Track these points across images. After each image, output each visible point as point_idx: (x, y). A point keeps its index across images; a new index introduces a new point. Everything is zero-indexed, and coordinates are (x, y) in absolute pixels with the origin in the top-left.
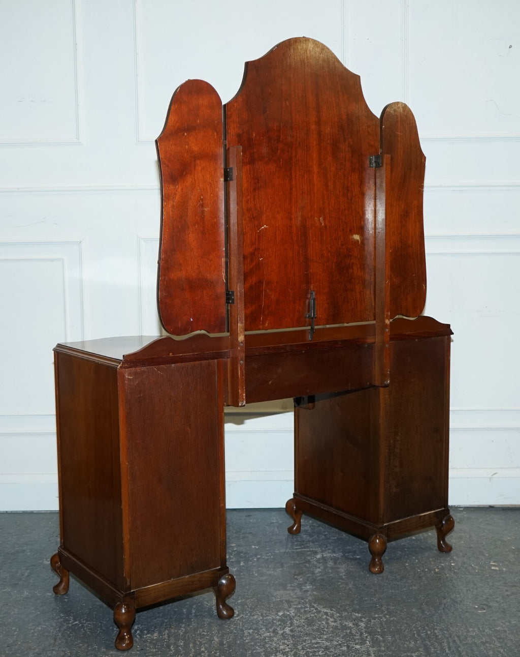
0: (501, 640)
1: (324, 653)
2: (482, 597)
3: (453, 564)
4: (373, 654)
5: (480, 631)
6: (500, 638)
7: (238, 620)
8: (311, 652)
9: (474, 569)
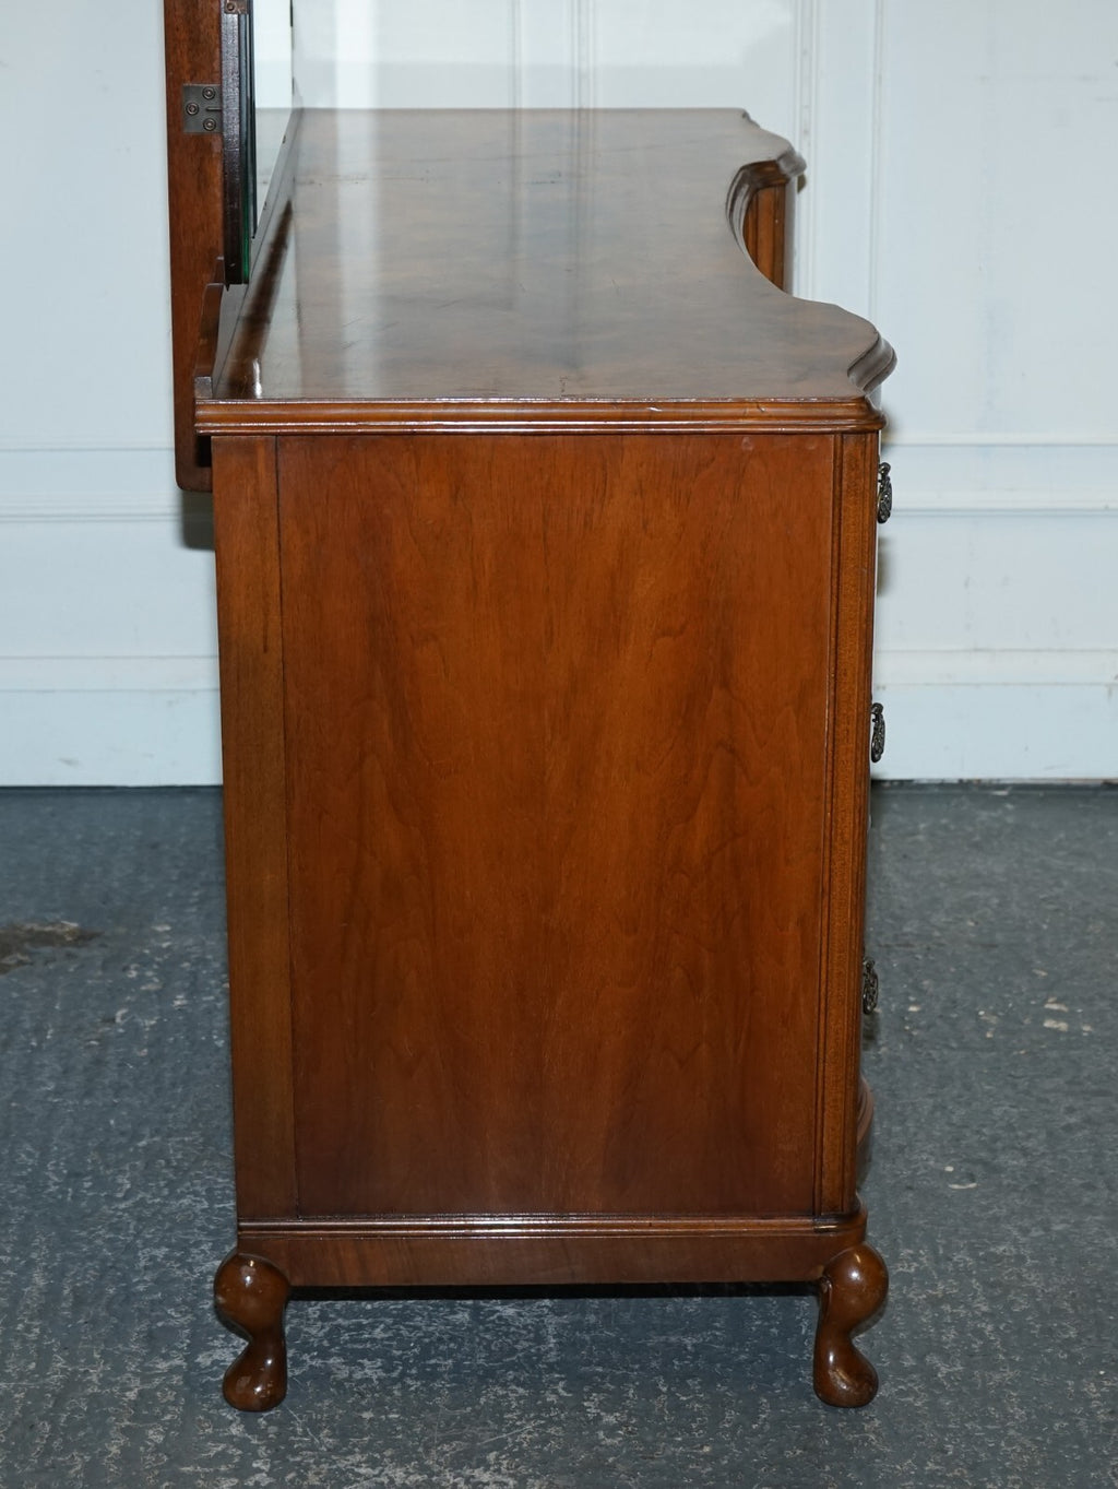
0: (999, 1291)
1: (390, 1334)
2: (978, 1132)
3: (913, 1009)
4: (554, 1337)
5: (937, 1260)
6: (993, 1286)
7: (124, 1210)
8: (348, 1329)
9: (982, 1027)
